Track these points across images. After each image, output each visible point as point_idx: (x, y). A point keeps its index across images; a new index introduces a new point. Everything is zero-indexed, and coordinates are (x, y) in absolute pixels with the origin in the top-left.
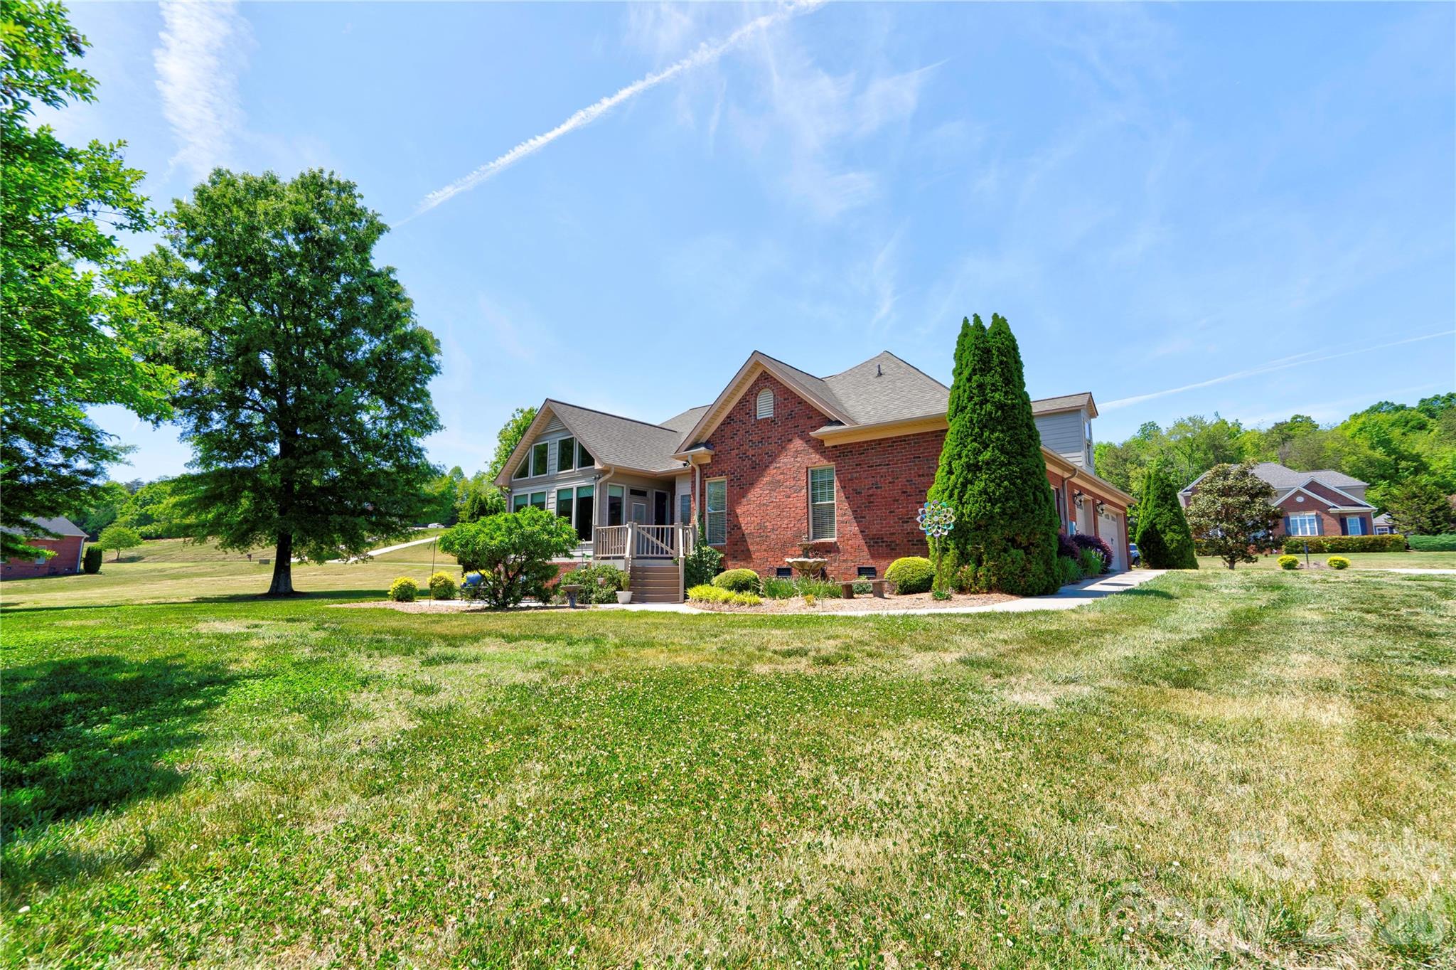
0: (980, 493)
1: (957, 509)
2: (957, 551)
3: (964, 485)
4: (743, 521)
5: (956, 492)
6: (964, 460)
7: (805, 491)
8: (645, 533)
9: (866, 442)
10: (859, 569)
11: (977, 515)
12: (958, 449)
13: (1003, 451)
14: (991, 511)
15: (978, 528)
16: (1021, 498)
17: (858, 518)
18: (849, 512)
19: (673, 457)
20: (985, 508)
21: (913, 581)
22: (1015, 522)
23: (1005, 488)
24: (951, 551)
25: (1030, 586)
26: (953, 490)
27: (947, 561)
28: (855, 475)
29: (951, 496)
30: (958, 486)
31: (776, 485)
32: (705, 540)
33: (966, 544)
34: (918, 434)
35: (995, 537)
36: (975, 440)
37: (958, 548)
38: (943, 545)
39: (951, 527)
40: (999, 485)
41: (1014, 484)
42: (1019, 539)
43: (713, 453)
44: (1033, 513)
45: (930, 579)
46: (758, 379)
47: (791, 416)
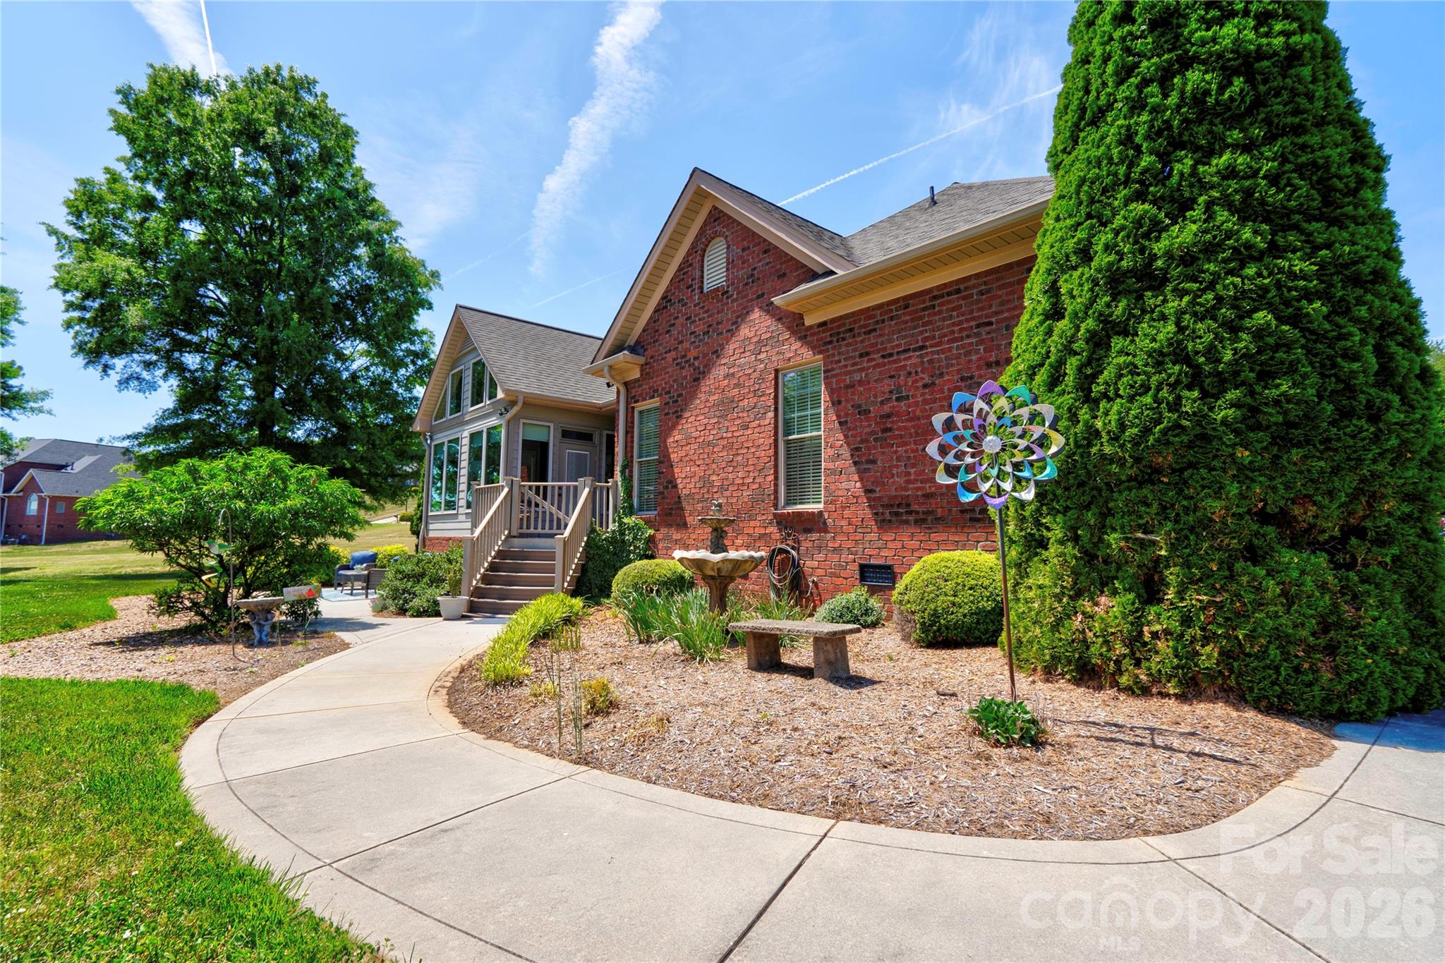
0: (1158, 359)
1: (1074, 419)
2: (1070, 550)
3: (1099, 342)
4: (680, 473)
5: (1072, 363)
6: (1102, 259)
7: (771, 414)
8: (532, 494)
9: (880, 306)
10: (863, 568)
11: (1147, 431)
12: (1081, 234)
13: (1247, 210)
14: (1200, 418)
15: (1149, 476)
16: (1327, 368)
17: (862, 462)
18: (846, 452)
19: (587, 371)
20: (1175, 406)
21: (958, 615)
22: (1296, 454)
23: (1259, 334)
24: (1053, 549)
25: (1356, 687)
26: (1061, 363)
27: (1041, 576)
28: (857, 377)
29: (1054, 381)
30: (1078, 345)
31: (726, 407)
32: (631, 506)
33: (1102, 528)
34: (988, 273)
35: (1215, 507)
36: (1140, 196)
37: (1076, 539)
38: (1030, 528)
39: (1049, 472)
40: (1233, 329)
41: (1296, 320)
42: (1304, 514)
43: (641, 360)
44: (1374, 418)
45: (999, 612)
46: (705, 224)
47: (752, 278)
